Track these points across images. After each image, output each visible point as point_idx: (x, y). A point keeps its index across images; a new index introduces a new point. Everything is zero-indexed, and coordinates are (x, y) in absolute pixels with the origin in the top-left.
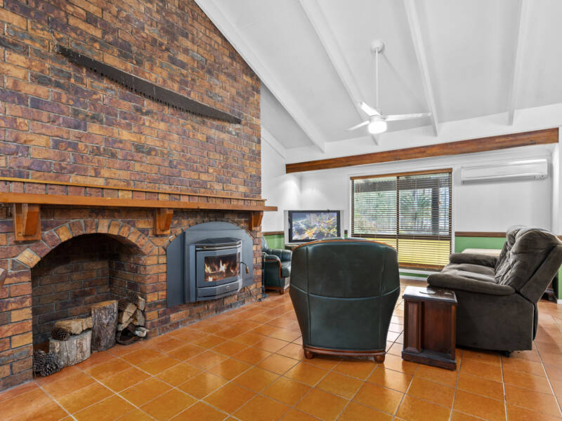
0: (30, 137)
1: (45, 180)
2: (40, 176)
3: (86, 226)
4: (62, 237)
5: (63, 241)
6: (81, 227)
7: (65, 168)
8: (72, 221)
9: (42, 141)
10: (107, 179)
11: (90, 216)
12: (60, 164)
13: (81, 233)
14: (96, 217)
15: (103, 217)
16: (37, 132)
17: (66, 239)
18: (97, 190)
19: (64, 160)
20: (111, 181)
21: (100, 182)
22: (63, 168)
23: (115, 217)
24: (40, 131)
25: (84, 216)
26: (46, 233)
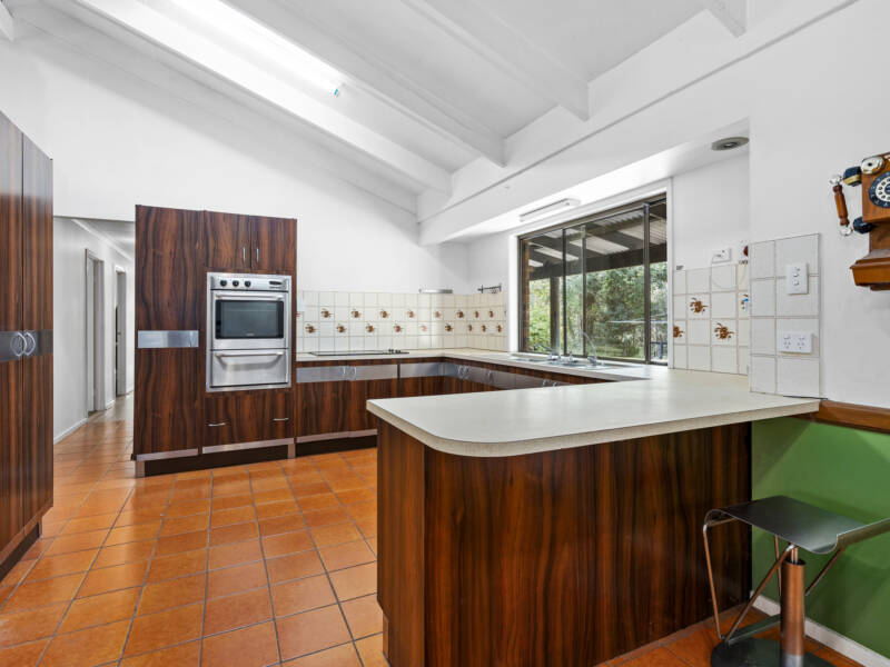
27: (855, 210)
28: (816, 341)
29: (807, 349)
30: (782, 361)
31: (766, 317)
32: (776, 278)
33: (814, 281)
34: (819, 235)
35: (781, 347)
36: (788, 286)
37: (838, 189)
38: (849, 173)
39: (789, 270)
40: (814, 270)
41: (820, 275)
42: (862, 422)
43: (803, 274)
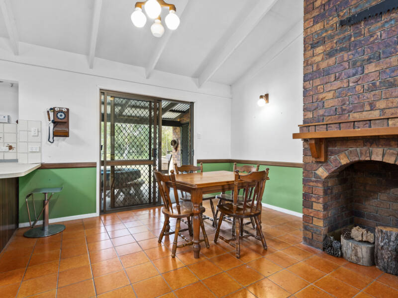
0: (324, 95)
1: (332, 121)
2: (329, 119)
3: (361, 153)
4: (342, 161)
5: (343, 164)
6: (358, 154)
7: (345, 110)
8: (350, 149)
9: (330, 95)
10: (382, 110)
11: (364, 145)
12: (341, 108)
13: (357, 159)
14: (370, 146)
15: (378, 146)
16: (328, 90)
17: (345, 163)
18: (364, 123)
19: (344, 104)
20: (387, 111)
21: (375, 114)
22: (343, 110)
23: (391, 146)
24: (330, 89)
25: (360, 145)
26: (332, 157)
27: (52, 118)
28: (40, 148)
29: (38, 151)
30: (30, 154)
31: (25, 142)
32: (28, 131)
33: (40, 133)
34: (41, 122)
35: (30, 150)
36: (32, 133)
37: (48, 112)
38: (51, 109)
39: (33, 129)
40: (39, 130)
41: (41, 131)
42: (51, 167)
43: (37, 130)
